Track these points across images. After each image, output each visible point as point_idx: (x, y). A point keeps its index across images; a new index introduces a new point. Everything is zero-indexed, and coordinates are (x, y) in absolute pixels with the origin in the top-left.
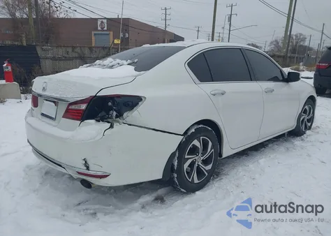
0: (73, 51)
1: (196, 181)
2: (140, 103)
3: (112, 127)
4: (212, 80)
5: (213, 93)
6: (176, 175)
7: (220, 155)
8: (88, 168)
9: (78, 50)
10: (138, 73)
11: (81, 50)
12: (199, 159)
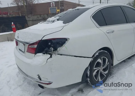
0: (40, 17)
1: (100, 80)
2: (66, 42)
3: (51, 57)
4: (106, 25)
5: (107, 32)
6: (89, 79)
7: (112, 65)
8: (40, 79)
9: (42, 16)
10: (65, 24)
11: (43, 15)
12: (101, 69)
